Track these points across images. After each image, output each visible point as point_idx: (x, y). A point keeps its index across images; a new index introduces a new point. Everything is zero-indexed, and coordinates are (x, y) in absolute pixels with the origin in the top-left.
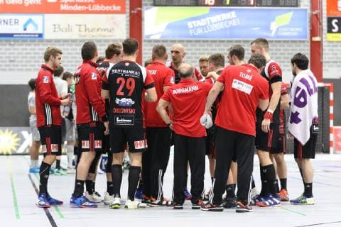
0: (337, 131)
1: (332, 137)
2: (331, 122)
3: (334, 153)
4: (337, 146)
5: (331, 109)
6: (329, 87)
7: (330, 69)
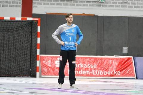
0: (42, 59)
1: (38, 64)
2: (38, 51)
3: (40, 77)
4: (43, 71)
5: (39, 39)
6: (37, 21)
7: (38, 6)
